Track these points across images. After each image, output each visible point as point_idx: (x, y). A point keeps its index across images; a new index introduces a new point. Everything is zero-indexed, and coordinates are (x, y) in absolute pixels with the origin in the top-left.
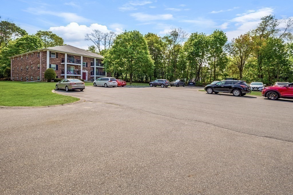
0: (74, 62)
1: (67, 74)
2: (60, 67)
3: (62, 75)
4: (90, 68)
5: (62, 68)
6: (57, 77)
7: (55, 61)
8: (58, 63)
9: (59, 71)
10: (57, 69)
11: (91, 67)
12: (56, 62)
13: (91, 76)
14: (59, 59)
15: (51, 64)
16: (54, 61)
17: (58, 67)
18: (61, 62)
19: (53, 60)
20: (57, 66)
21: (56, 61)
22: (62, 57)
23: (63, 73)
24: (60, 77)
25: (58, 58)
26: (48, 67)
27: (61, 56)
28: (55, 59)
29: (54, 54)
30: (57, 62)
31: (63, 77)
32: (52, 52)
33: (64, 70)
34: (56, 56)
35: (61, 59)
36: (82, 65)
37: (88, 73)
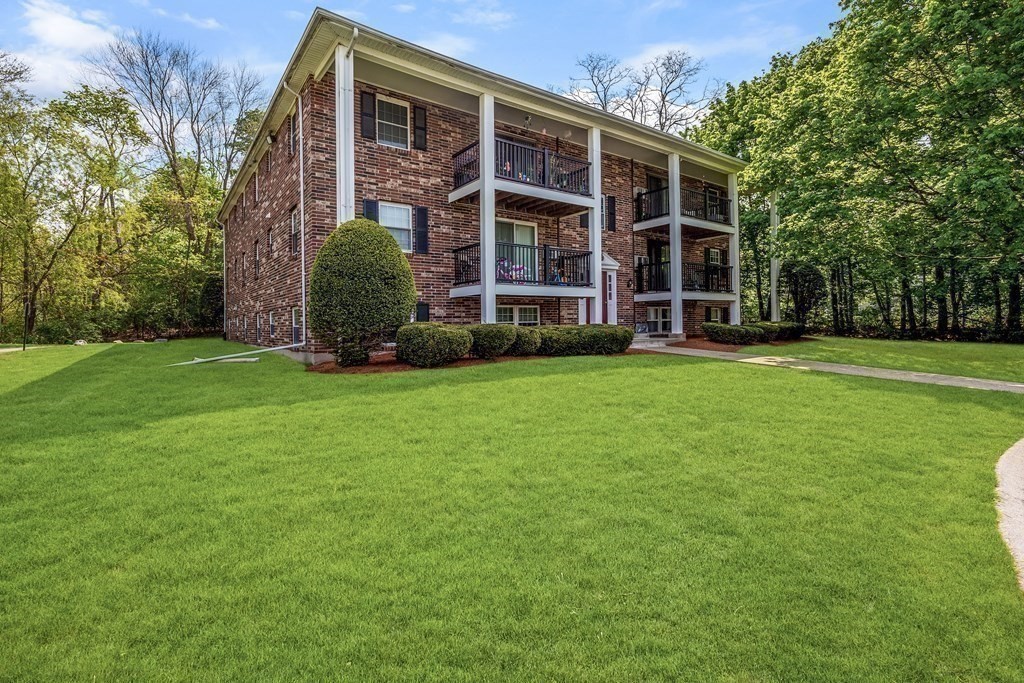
0: (542, 181)
1: (500, 279)
2: (442, 228)
3: (455, 292)
4: (628, 238)
5: (457, 239)
6: (423, 312)
7: (405, 172)
8: (426, 191)
9: (438, 263)
10: (422, 244)
11: (637, 227)
12: (416, 185)
13: (638, 298)
14: (436, 160)
15: (380, 203)
16: (395, 176)
17: (431, 223)
18: (447, 183)
19: (394, 165)
20: (421, 216)
21: (416, 173)
22: (454, 140)
23: (466, 272)
24: (442, 312)
25: (424, 149)
26: (346, 213)
27: (446, 132)
28: (404, 155)
29: (398, 114)
30: (422, 181)
31: (461, 311)
32: (379, 97)
33: (475, 246)
34: (415, 128)
35: (445, 155)
36: (595, 203)
37: (619, 274)
